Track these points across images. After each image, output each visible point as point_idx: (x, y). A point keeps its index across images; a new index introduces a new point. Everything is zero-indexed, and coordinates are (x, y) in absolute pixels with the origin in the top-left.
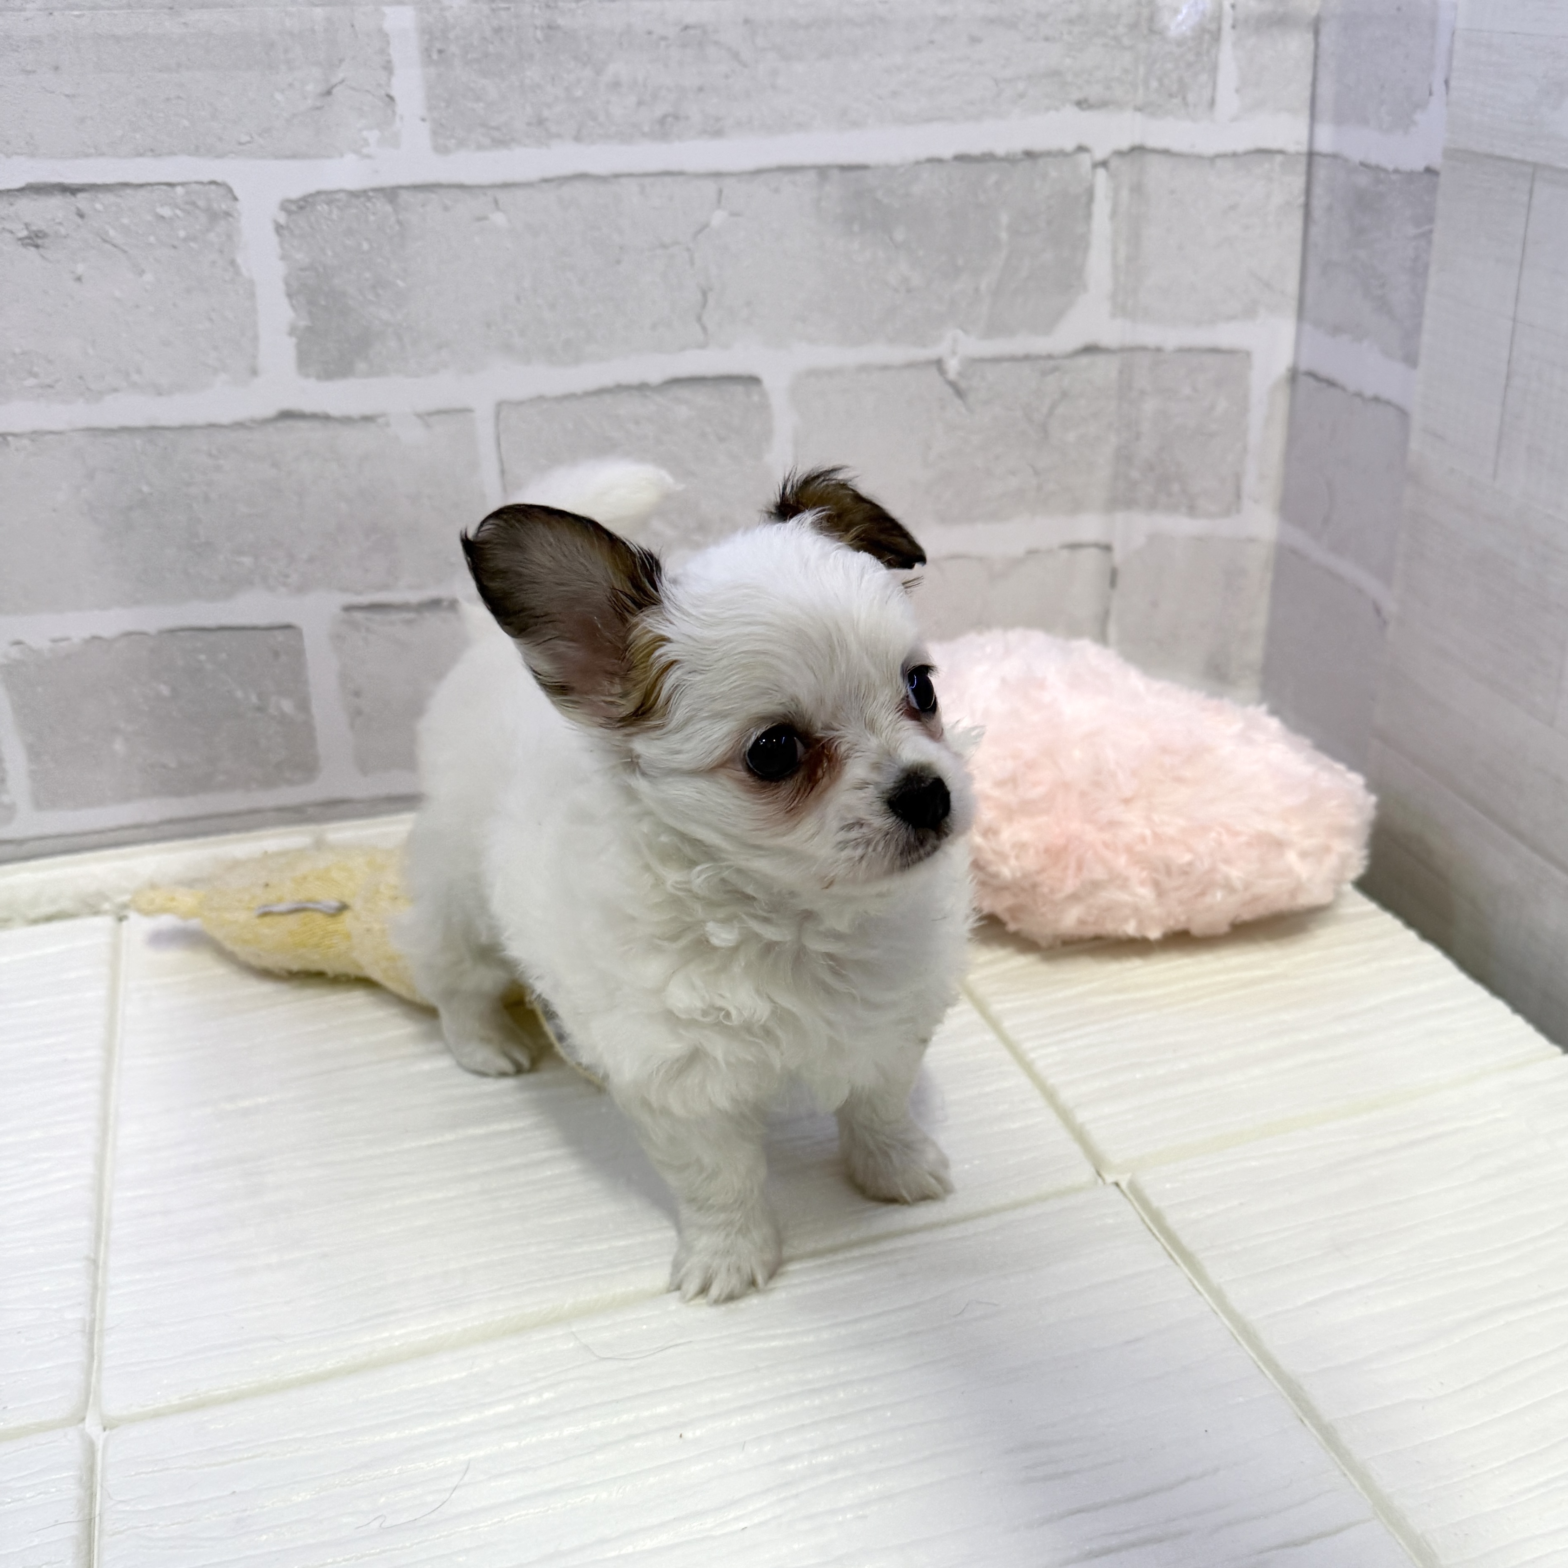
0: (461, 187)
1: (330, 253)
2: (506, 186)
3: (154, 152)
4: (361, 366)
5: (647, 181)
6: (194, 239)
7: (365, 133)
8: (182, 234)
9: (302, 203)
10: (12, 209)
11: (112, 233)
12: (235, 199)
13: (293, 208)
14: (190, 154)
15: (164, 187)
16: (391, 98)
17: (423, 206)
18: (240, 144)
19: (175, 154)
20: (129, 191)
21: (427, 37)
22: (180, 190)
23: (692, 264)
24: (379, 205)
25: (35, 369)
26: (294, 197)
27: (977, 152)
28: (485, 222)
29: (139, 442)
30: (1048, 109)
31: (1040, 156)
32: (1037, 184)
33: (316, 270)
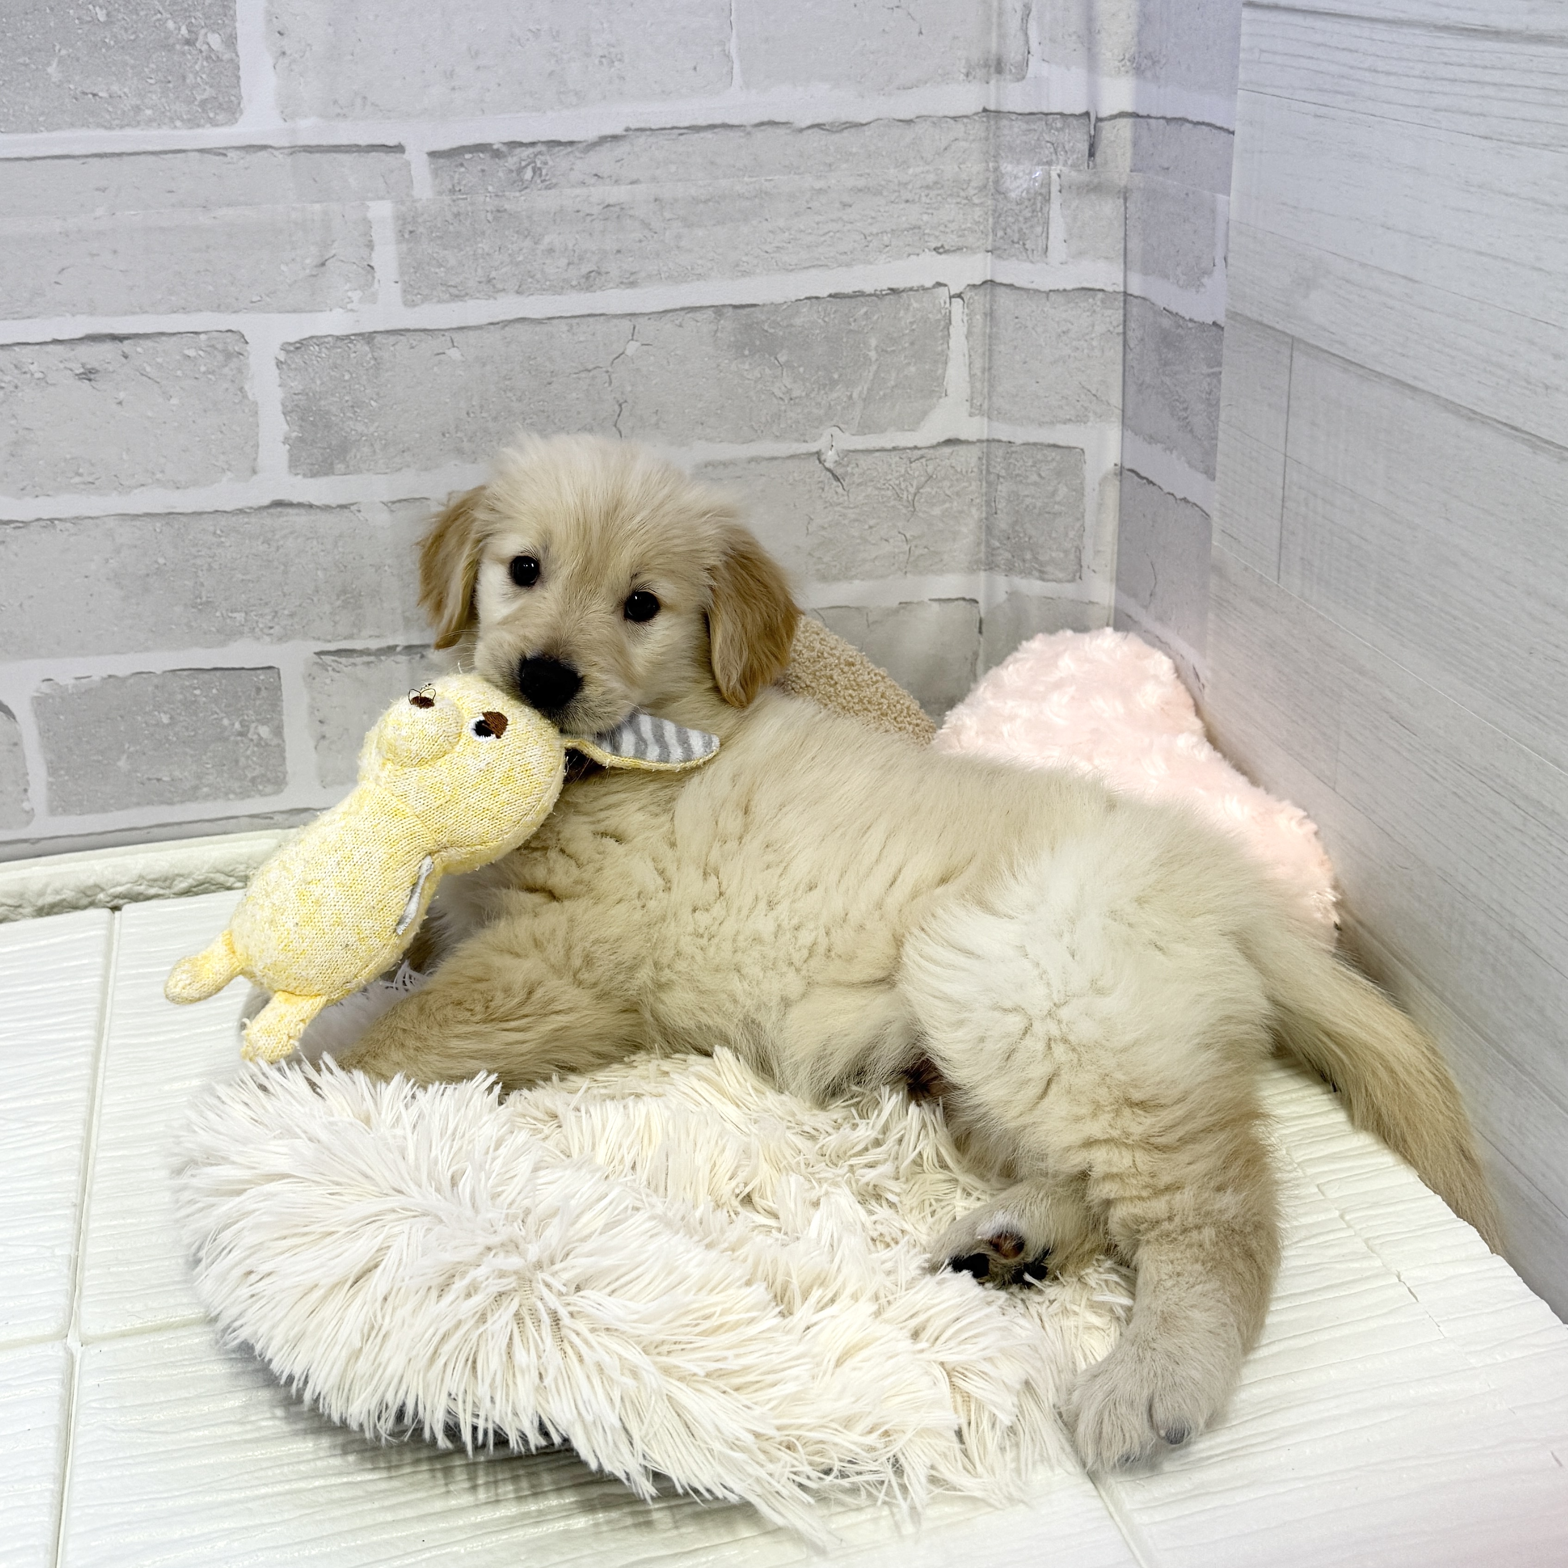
0: (424, 330)
1: (318, 382)
2: (461, 329)
3: (184, 310)
4: (340, 467)
5: (574, 321)
6: (213, 373)
7: (350, 294)
8: (203, 369)
9: (298, 345)
10: (73, 353)
11: (148, 369)
12: (247, 343)
14: (213, 311)
15: (191, 335)
16: (372, 267)
17: (394, 346)
18: (252, 302)
19: (201, 311)
20: (164, 338)
21: (400, 222)
22: (203, 337)
23: (610, 383)
24: (359, 346)
25: (81, 470)
26: (292, 340)
27: (849, 290)
28: (442, 356)
29: (158, 525)
30: (909, 255)
31: (903, 291)
32: (902, 313)
33: (307, 394)
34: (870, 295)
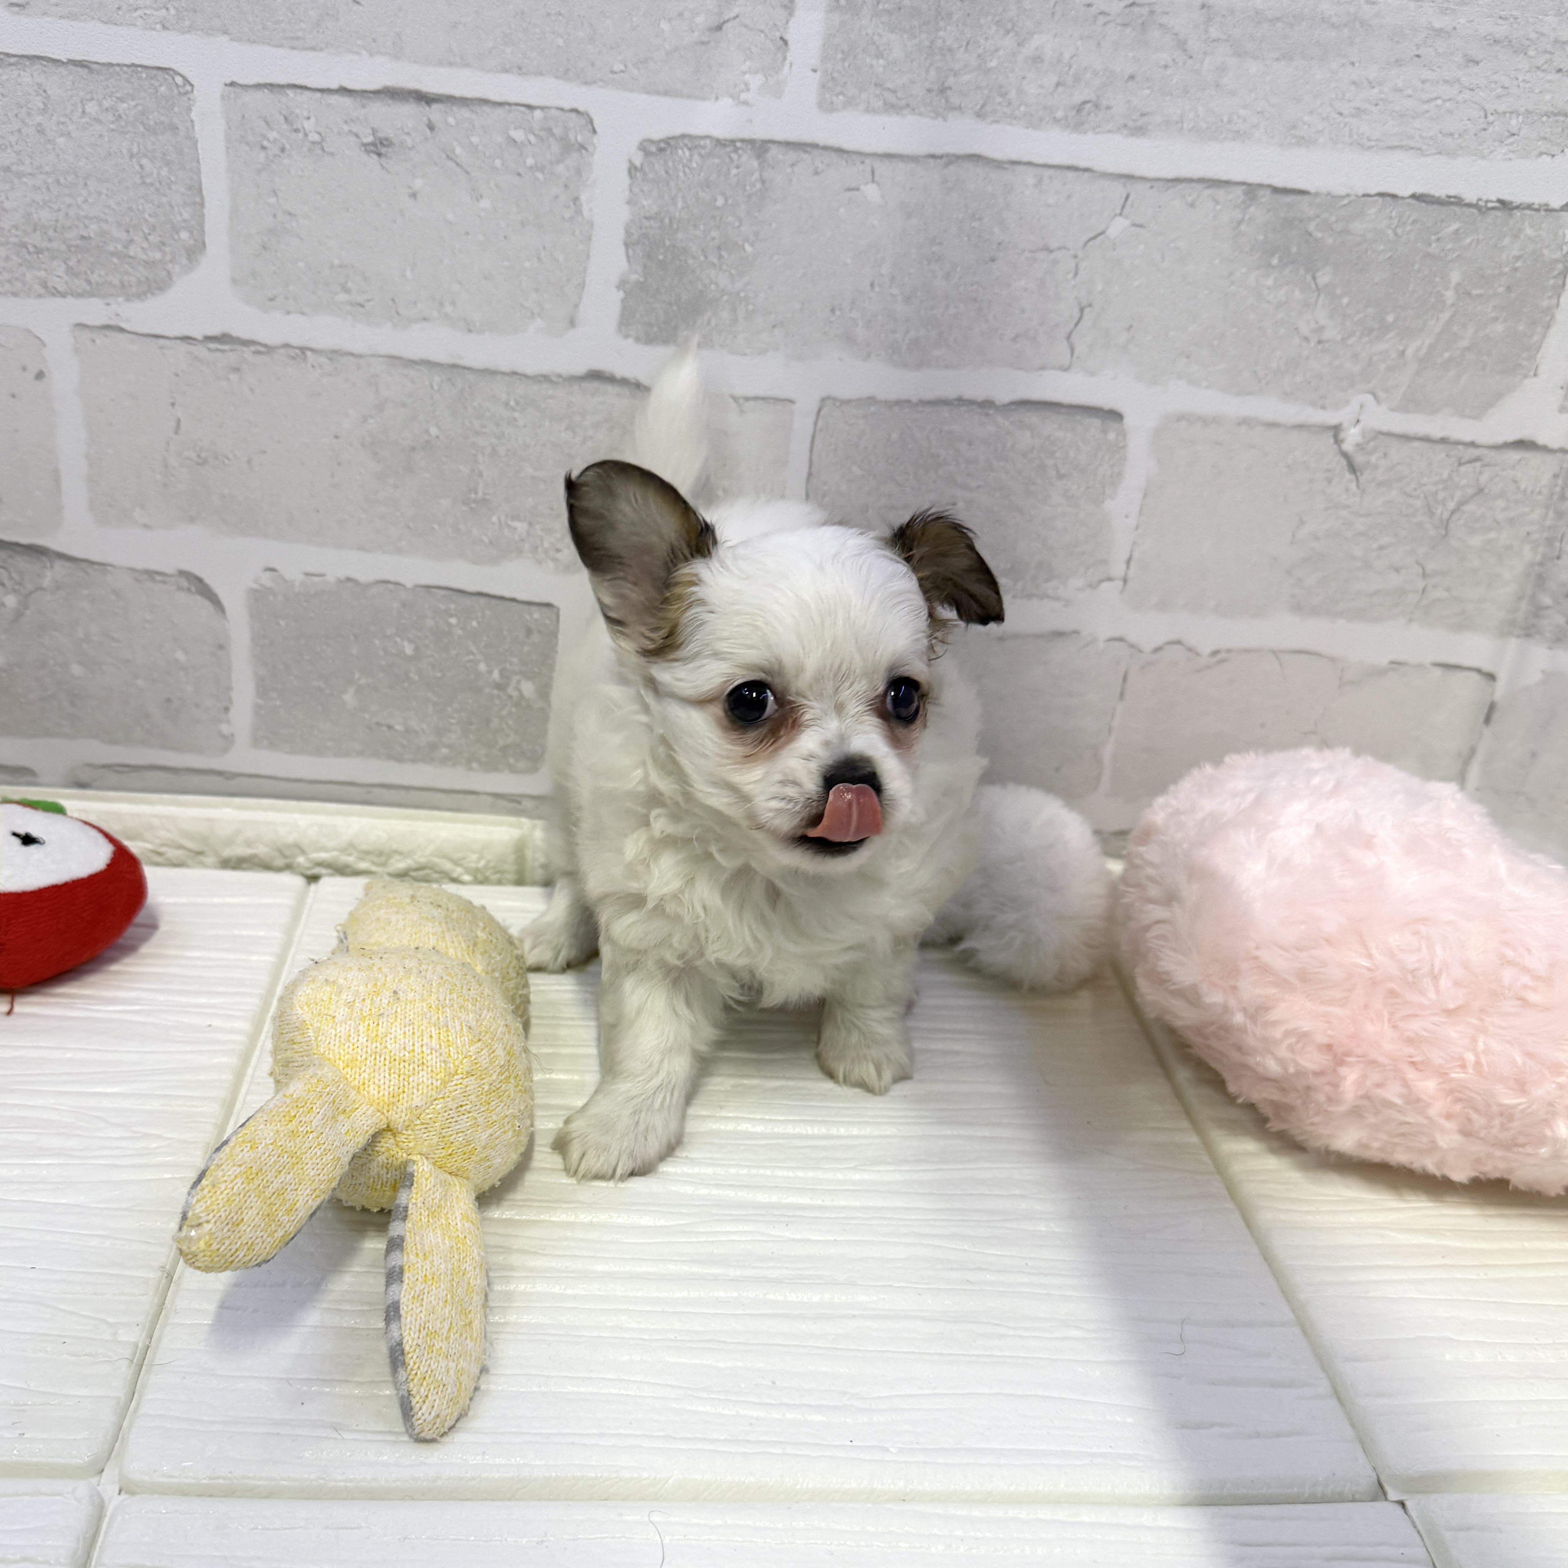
0: (839, 151)
1: (680, 204)
2: (889, 156)
3: (520, 70)
5: (1047, 173)
6: (542, 169)
7: (748, 77)
8: (530, 161)
9: (662, 145)
10: (364, 111)
11: (458, 150)
12: (595, 132)
13: (653, 149)
14: (557, 77)
15: (523, 109)
16: (785, 42)
17: (793, 165)
18: (613, 72)
19: (541, 74)
20: (485, 108)
22: (538, 114)
23: (1076, 274)
24: (744, 158)
25: (350, 284)
26: (656, 136)
27: (1440, 192)
28: (856, 193)
29: (437, 379)
30: (1541, 154)
31: (1517, 207)
32: (1506, 241)
33: (662, 221)
34: (1470, 205)
